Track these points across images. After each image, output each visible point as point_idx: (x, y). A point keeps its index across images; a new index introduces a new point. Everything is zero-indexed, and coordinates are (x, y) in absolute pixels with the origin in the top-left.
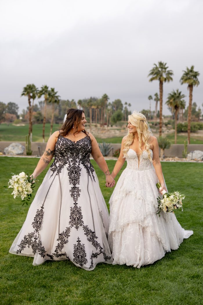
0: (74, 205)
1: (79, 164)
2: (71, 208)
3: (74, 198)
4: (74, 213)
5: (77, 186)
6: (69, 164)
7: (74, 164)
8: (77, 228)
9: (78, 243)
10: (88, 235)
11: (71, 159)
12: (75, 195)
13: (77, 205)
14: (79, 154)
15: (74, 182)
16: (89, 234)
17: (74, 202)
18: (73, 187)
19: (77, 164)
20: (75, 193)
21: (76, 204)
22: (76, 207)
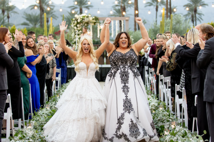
0: (126, 98)
1: (128, 70)
2: (124, 99)
3: (125, 93)
4: (126, 103)
5: (127, 85)
6: (121, 70)
7: (124, 69)
8: (129, 112)
9: (131, 122)
11: (122, 66)
12: (126, 91)
13: (127, 97)
14: (127, 62)
15: (125, 82)
17: (125, 96)
18: (124, 86)
19: (126, 69)
20: (126, 89)
21: (126, 97)
22: (127, 99)
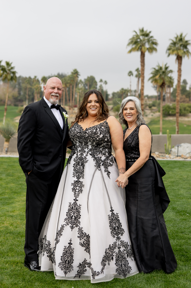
0: (74, 201)
1: (87, 155)
2: (70, 203)
3: (75, 193)
4: (72, 211)
5: (81, 180)
6: (77, 154)
7: (82, 154)
8: (72, 228)
9: (69, 245)
10: (81, 238)
11: (80, 149)
12: (77, 191)
13: (77, 202)
14: (87, 143)
15: (79, 175)
16: (83, 238)
17: (75, 198)
18: (77, 181)
19: (85, 154)
20: (78, 188)
21: (76, 200)
22: (75, 204)
